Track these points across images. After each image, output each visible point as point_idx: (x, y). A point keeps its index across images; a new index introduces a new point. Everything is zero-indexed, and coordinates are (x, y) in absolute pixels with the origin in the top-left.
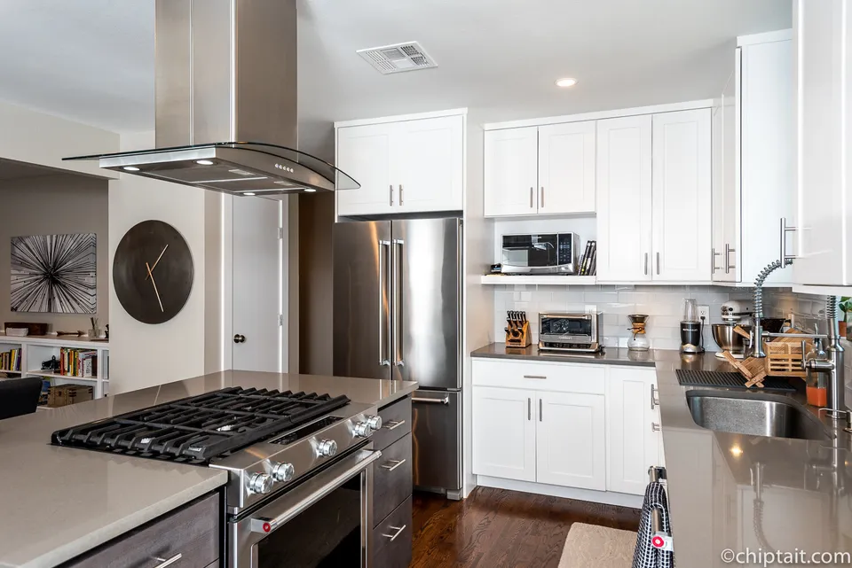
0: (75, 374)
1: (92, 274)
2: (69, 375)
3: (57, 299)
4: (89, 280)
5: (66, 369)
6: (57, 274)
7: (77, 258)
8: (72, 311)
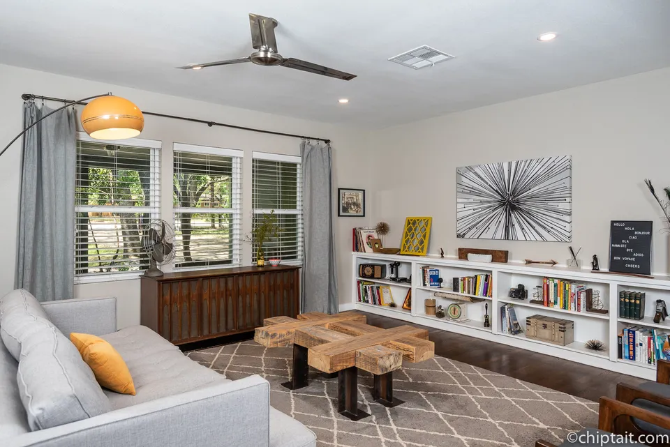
0: (565, 307)
1: (568, 199)
2: (558, 308)
3: (517, 226)
4: (563, 206)
5: (553, 301)
6: (518, 202)
7: (546, 183)
8: (539, 238)
